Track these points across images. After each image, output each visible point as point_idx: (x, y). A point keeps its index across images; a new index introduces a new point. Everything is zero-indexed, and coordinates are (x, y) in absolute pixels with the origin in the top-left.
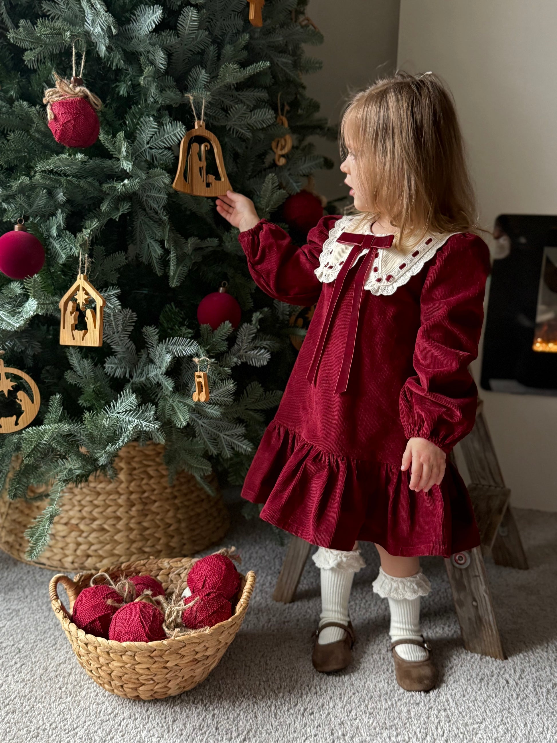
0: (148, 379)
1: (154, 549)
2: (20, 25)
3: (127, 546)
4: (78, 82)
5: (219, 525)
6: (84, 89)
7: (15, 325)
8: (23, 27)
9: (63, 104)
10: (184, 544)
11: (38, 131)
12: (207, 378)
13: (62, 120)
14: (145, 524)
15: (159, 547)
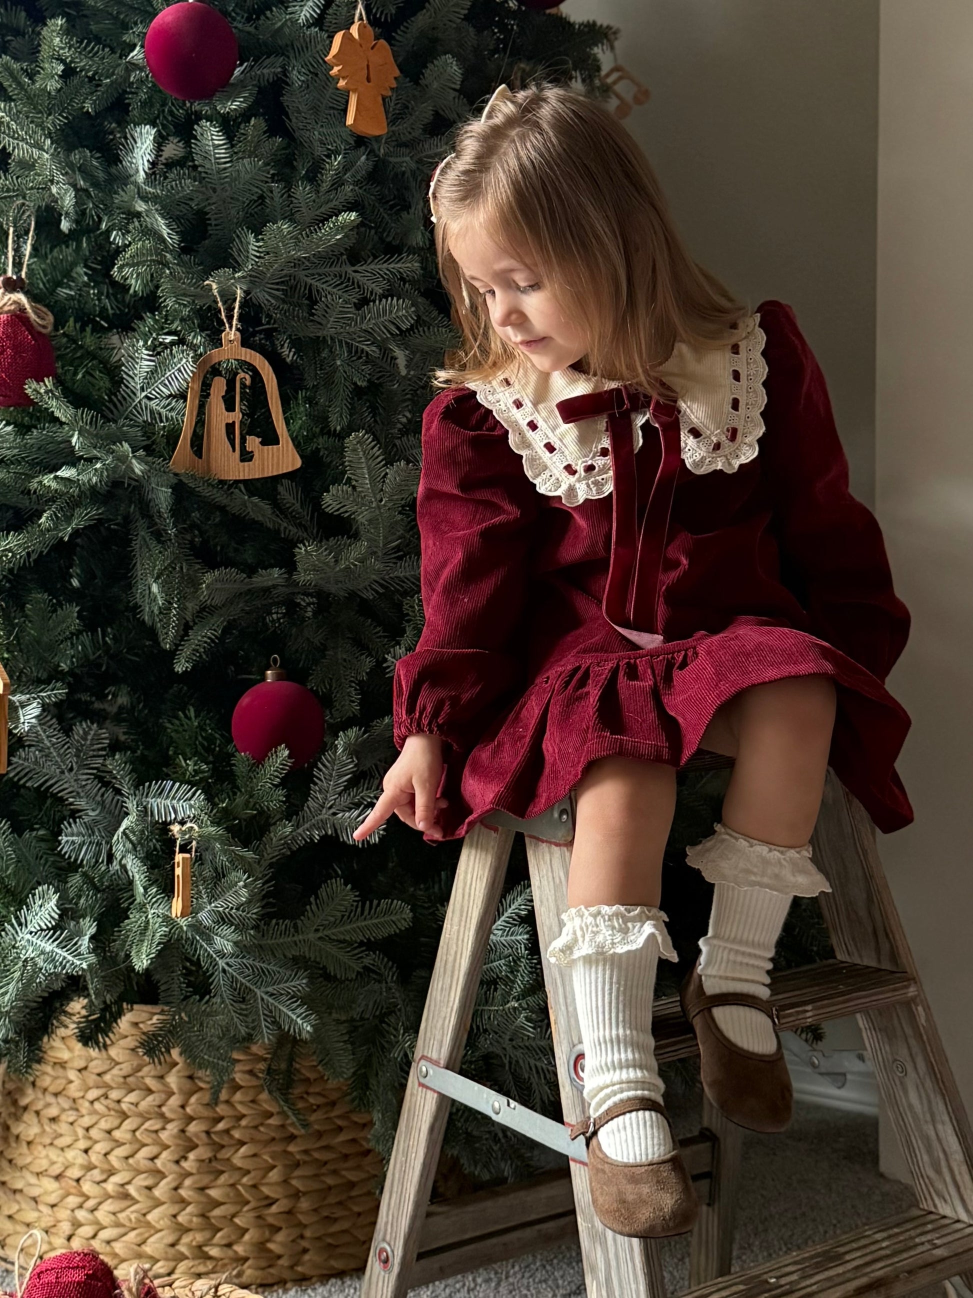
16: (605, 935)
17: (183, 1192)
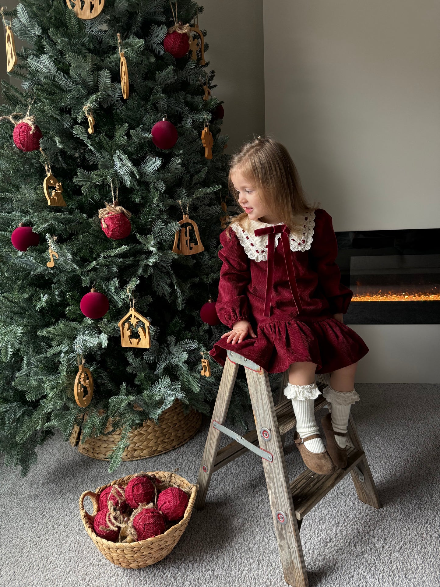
0: (170, 363)
1: (170, 440)
2: (77, 171)
3: (155, 441)
4: (117, 204)
5: (198, 418)
6: (121, 207)
7: (95, 343)
8: (80, 172)
9: (111, 218)
10: (184, 433)
11: (94, 230)
12: (209, 362)
13: (112, 228)
14: (163, 427)
15: (172, 438)
16: (306, 394)
17: (156, 429)
